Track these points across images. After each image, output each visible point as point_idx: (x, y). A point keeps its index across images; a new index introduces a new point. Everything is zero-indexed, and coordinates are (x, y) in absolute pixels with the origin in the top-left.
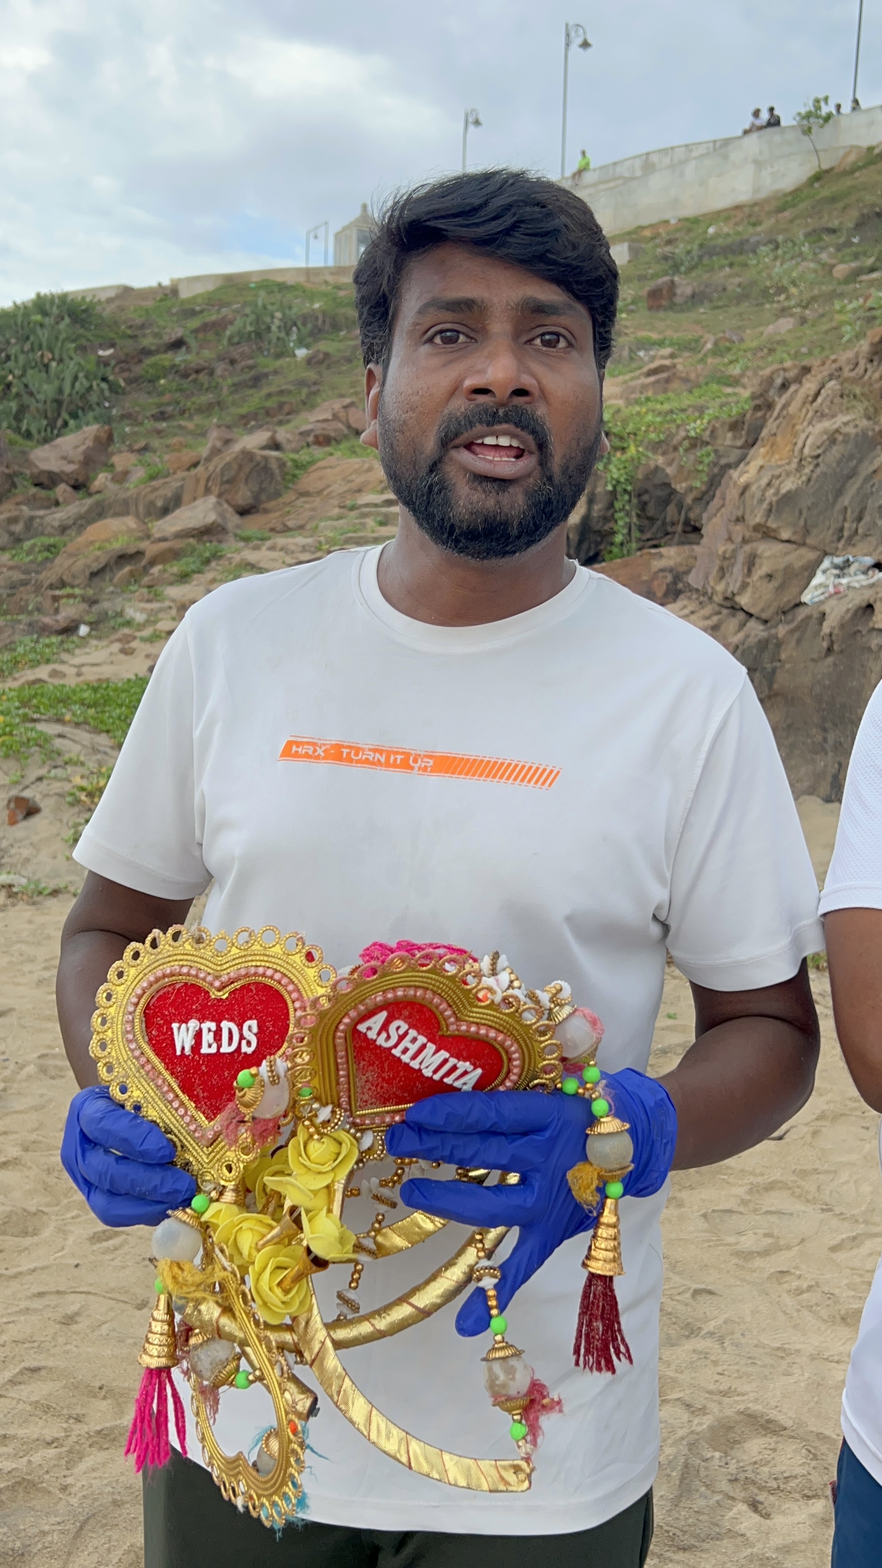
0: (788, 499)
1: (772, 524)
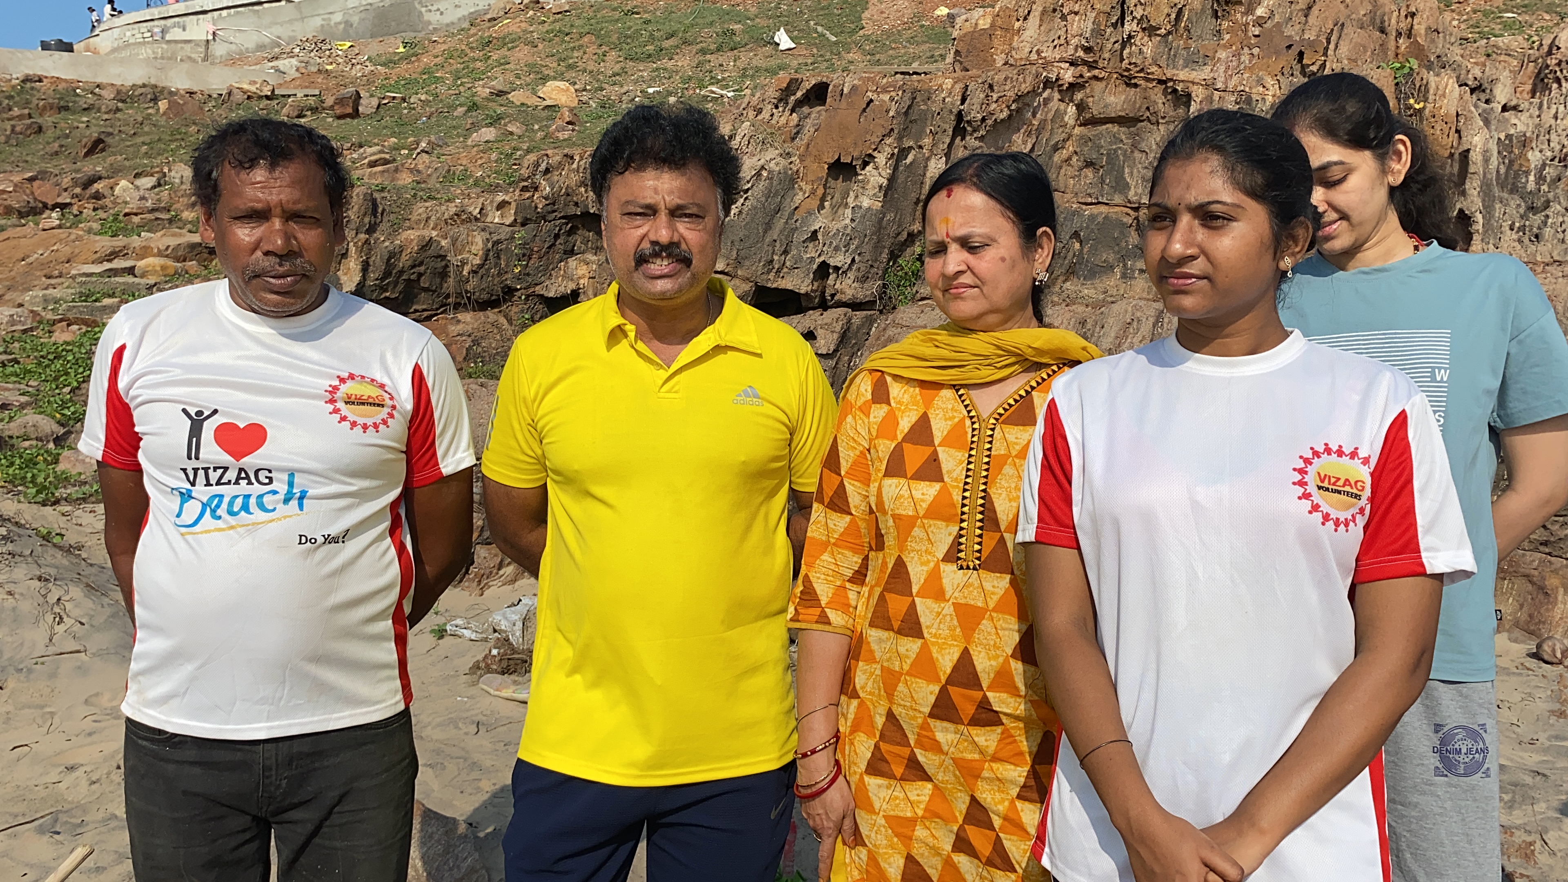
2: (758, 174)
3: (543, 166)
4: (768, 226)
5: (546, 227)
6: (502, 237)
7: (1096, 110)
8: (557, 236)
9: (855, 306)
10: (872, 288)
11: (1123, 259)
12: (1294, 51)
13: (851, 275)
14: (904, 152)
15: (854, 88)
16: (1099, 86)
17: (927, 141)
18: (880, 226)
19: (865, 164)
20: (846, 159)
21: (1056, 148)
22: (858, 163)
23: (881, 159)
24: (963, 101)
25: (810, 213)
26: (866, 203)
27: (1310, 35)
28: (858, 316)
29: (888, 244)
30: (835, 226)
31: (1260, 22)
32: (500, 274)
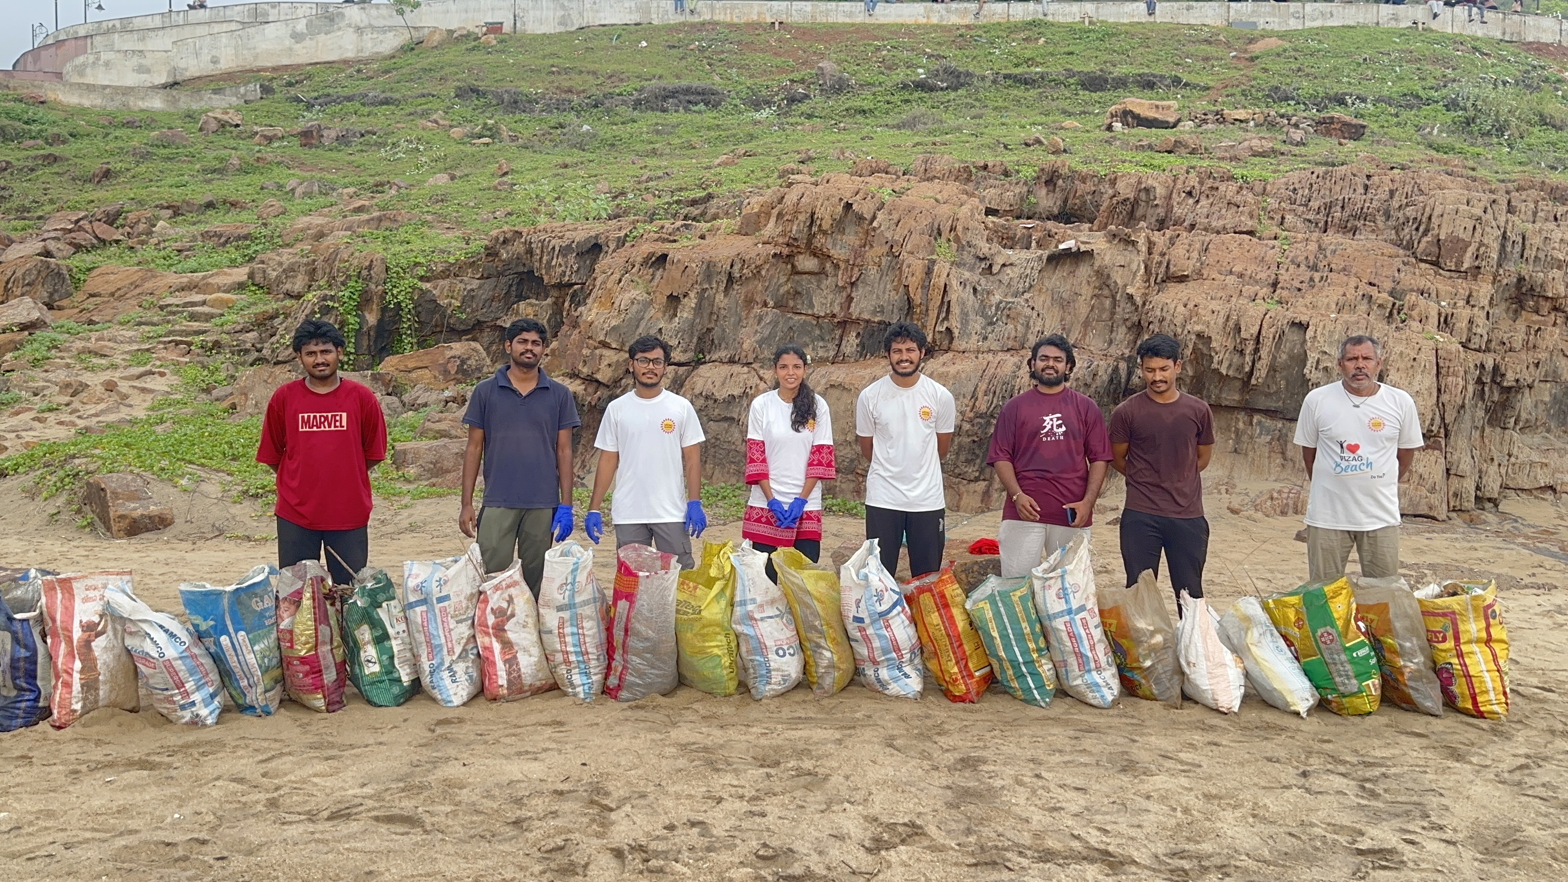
0: (614, 328)
1: (608, 340)
2: (633, 303)
3: (501, 239)
4: (638, 327)
5: (504, 280)
6: (474, 287)
7: (800, 268)
8: (511, 286)
9: (679, 364)
10: (689, 356)
11: (813, 341)
12: (889, 245)
13: (678, 350)
14: (704, 290)
15: (679, 261)
16: (801, 257)
17: (714, 285)
18: (692, 325)
19: (685, 296)
20: (675, 294)
21: (781, 286)
22: (681, 296)
23: (692, 295)
24: (732, 266)
25: (658, 319)
26: (685, 315)
27: (897, 238)
28: (682, 369)
29: (696, 334)
30: (669, 326)
31: (874, 229)
32: (473, 311)
